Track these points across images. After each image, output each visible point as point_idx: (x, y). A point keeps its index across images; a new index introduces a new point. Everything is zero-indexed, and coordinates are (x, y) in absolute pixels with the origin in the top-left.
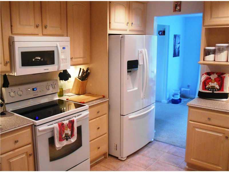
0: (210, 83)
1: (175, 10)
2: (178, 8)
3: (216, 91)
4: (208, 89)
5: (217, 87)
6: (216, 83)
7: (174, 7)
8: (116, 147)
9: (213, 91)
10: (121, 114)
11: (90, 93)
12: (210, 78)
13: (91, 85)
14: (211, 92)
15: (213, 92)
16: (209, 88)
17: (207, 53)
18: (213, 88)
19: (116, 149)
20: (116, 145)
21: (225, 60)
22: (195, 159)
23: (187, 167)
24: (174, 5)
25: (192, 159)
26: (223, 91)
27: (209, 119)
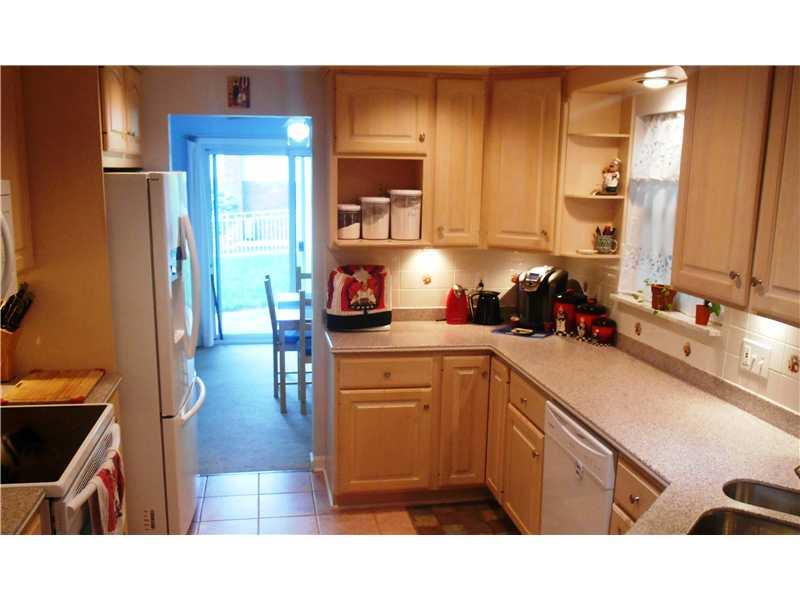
0: (359, 293)
1: (233, 102)
2: (242, 97)
3: (371, 309)
4: (355, 307)
5: (373, 299)
6: (369, 290)
7: (230, 94)
8: (153, 519)
9: (366, 310)
10: (164, 415)
11: (39, 371)
12: (355, 281)
13: (38, 341)
14: (361, 313)
15: (366, 312)
16: (357, 304)
17: (344, 220)
18: (365, 303)
19: (150, 527)
20: (152, 515)
21: (386, 235)
22: (362, 478)
23: (336, 506)
24: (228, 86)
25: (353, 482)
26: (383, 307)
27: (387, 375)
